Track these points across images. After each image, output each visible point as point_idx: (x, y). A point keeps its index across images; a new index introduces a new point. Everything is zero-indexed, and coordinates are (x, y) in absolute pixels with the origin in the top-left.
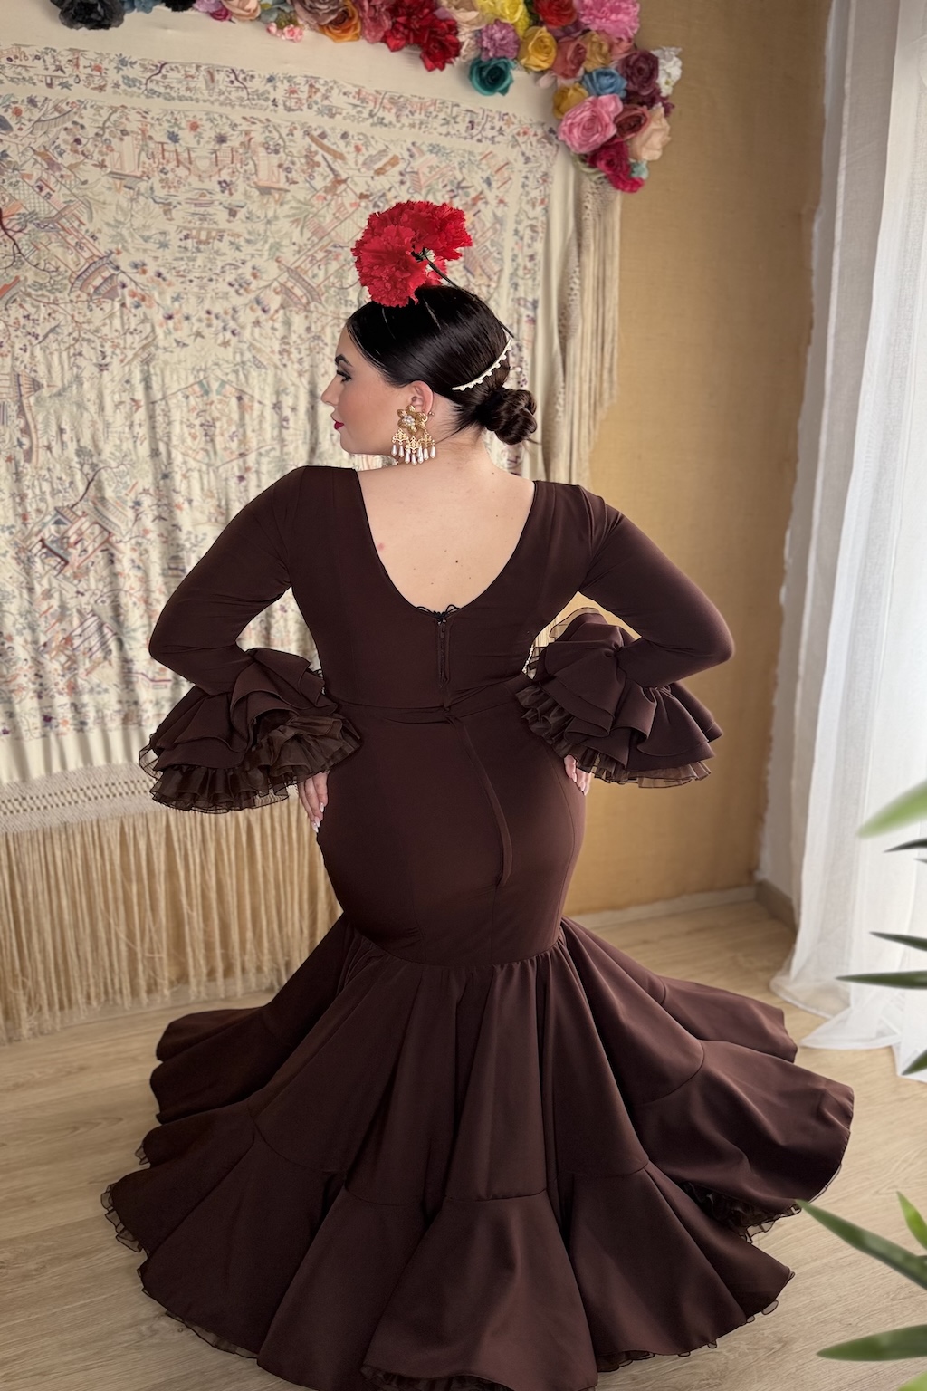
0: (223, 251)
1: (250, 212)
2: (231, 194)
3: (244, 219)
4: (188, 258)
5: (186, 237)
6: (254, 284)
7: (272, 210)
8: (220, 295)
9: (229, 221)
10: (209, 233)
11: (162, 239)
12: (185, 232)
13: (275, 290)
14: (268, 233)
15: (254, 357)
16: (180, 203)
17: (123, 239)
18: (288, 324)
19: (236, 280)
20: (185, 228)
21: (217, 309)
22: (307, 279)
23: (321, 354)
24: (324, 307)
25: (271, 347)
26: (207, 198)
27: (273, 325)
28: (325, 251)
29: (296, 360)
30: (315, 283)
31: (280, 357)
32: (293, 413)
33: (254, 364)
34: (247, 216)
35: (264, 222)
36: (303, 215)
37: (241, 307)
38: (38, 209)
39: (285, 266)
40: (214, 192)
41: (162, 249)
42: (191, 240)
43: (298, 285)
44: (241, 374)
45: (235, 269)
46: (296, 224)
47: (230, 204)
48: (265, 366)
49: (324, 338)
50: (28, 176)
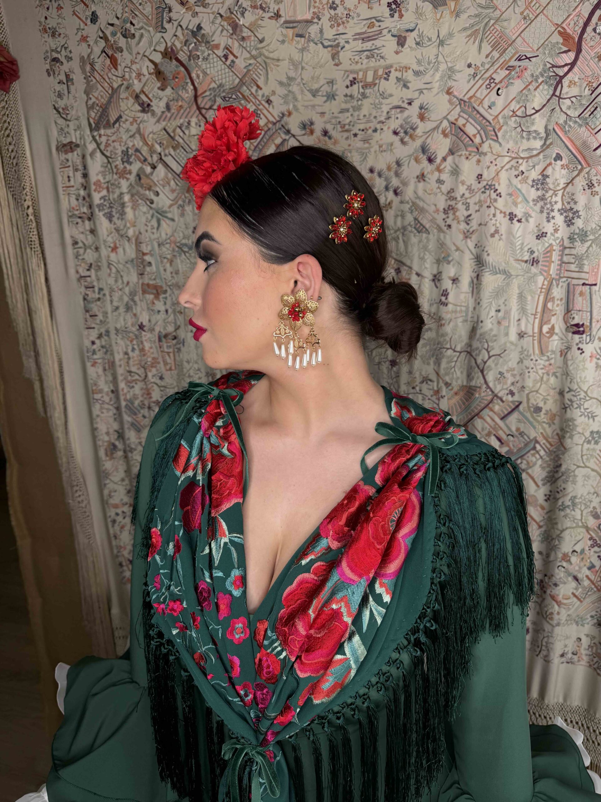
0: (389, 92)
1: (421, 36)
2: (401, 16)
3: (414, 46)
4: (353, 107)
5: (353, 83)
6: (422, 127)
7: (447, 25)
8: (384, 147)
9: (397, 53)
10: (376, 72)
11: (329, 90)
12: (351, 78)
13: (444, 133)
14: (440, 57)
15: (415, 219)
16: (347, 42)
17: (295, 99)
18: (456, 172)
19: (401, 126)
20: (352, 72)
21: (380, 165)
22: (481, 110)
23: (492, 208)
24: (500, 144)
25: (435, 205)
26: (375, 29)
27: (439, 176)
28: (506, 69)
29: (463, 218)
30: (491, 115)
31: (444, 216)
32: (455, 285)
33: (415, 228)
34: (418, 40)
35: (435, 44)
36: (483, 24)
37: (405, 159)
38: (224, 81)
39: (457, 99)
40: (382, 19)
41: (329, 102)
42: (357, 85)
43: (470, 120)
44: (401, 241)
45: (401, 112)
46: (472, 39)
47: (399, 30)
48: (427, 230)
49: (497, 187)
50: (217, 46)
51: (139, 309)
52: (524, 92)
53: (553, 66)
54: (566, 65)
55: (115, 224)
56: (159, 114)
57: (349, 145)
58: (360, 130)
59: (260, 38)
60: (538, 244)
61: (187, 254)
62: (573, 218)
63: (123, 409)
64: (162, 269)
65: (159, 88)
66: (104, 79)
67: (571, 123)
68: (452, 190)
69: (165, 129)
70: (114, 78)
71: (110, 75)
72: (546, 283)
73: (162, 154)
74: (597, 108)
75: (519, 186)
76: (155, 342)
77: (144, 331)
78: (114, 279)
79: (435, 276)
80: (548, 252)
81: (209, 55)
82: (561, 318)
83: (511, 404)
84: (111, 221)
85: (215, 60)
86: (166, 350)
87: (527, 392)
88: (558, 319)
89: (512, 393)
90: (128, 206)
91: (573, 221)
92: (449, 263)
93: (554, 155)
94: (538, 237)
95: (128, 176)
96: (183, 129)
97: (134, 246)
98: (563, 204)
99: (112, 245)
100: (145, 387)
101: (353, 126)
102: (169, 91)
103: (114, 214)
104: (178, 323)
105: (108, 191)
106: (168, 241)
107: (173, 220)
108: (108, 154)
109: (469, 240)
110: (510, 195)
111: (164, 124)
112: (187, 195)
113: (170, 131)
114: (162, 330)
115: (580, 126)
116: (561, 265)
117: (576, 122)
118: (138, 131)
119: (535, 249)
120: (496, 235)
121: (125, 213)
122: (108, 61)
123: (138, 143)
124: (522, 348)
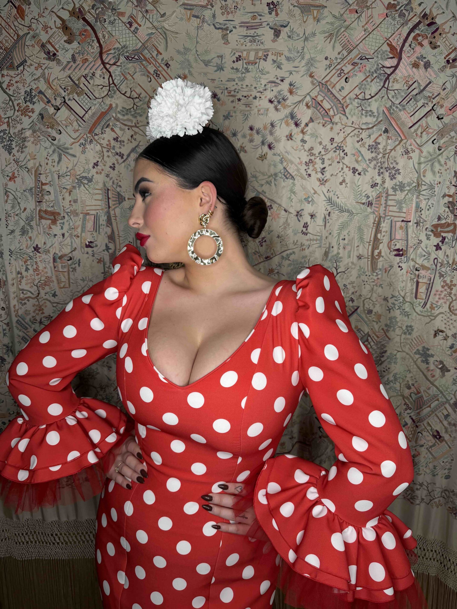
0: (266, 70)
1: (292, 31)
2: (277, 15)
3: (286, 38)
4: (238, 78)
5: (238, 59)
6: (291, 100)
7: (311, 26)
8: (262, 111)
9: (274, 41)
10: (257, 53)
11: (219, 62)
12: (237, 55)
13: (307, 105)
14: (305, 49)
15: (285, 168)
16: (235, 27)
17: (190, 65)
18: (314, 135)
19: (276, 97)
20: (237, 51)
21: (258, 125)
22: (334, 91)
23: (341, 163)
24: (348, 118)
25: (300, 158)
26: (257, 21)
27: (303, 137)
28: (352, 64)
29: (319, 170)
30: (341, 95)
31: (306, 168)
32: (313, 220)
33: (284, 175)
34: (289, 34)
35: (302, 39)
36: (336, 30)
37: (277, 122)
38: (128, 43)
39: (317, 81)
40: (263, 14)
41: (219, 72)
42: (242, 61)
43: (327, 98)
44: (273, 184)
45: (275, 86)
46: (329, 39)
47: (275, 24)
48: (293, 177)
49: (344, 148)
50: (123, 14)
51: (35, 233)
52: (364, 82)
53: (383, 67)
54: (392, 67)
55: (14, 156)
56: (65, 63)
57: (234, 107)
58: (243, 96)
59: (162, 14)
60: (372, 192)
61: (86, 186)
62: (395, 174)
63: (14, 325)
64: (61, 198)
65: (65, 41)
66: (9, 25)
67: (394, 108)
68: (312, 149)
69: (70, 77)
70: (21, 26)
71: (16, 23)
72: (377, 220)
73: (66, 98)
74: (411, 99)
75: (360, 149)
76: (49, 262)
77: (39, 253)
78: (11, 205)
79: (298, 212)
80: (379, 197)
81: (115, 20)
82: (386, 245)
83: (352, 309)
84: (10, 153)
85: (121, 25)
86: (61, 270)
87: (363, 299)
88: (383, 246)
89: (352, 300)
90: (29, 141)
91: (395, 176)
92: (309, 203)
93: (384, 129)
94: (372, 187)
95: (30, 114)
96: (88, 79)
97: (33, 177)
98: (388, 164)
99: (10, 175)
100: (37, 303)
101: (238, 92)
102: (75, 44)
103: (13, 146)
104: (75, 246)
105: (8, 125)
106: (69, 174)
107: (74, 156)
108: (11, 93)
109: (323, 186)
110: (354, 155)
111: (70, 72)
112: (88, 135)
113: (75, 79)
114: (57, 252)
115: (400, 110)
116: (385, 207)
117: (397, 107)
118: (43, 75)
119: (370, 195)
120: (344, 184)
121: (26, 147)
122: (14, 11)
123: (43, 86)
124: (360, 267)
